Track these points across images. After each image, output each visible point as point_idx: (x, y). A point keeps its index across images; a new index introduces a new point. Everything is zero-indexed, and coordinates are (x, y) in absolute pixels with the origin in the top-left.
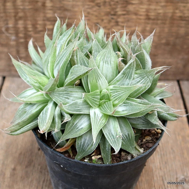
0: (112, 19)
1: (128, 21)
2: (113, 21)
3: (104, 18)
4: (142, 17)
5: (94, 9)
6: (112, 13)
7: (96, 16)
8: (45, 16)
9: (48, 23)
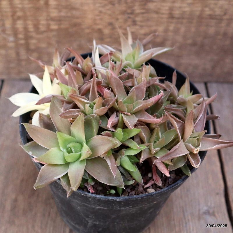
0: (129, 18)
1: (148, 20)
2: (130, 20)
3: (119, 17)
4: (165, 16)
5: (108, 7)
6: (129, 11)
7: (110, 15)
8: (48, 16)
9: (52, 23)
